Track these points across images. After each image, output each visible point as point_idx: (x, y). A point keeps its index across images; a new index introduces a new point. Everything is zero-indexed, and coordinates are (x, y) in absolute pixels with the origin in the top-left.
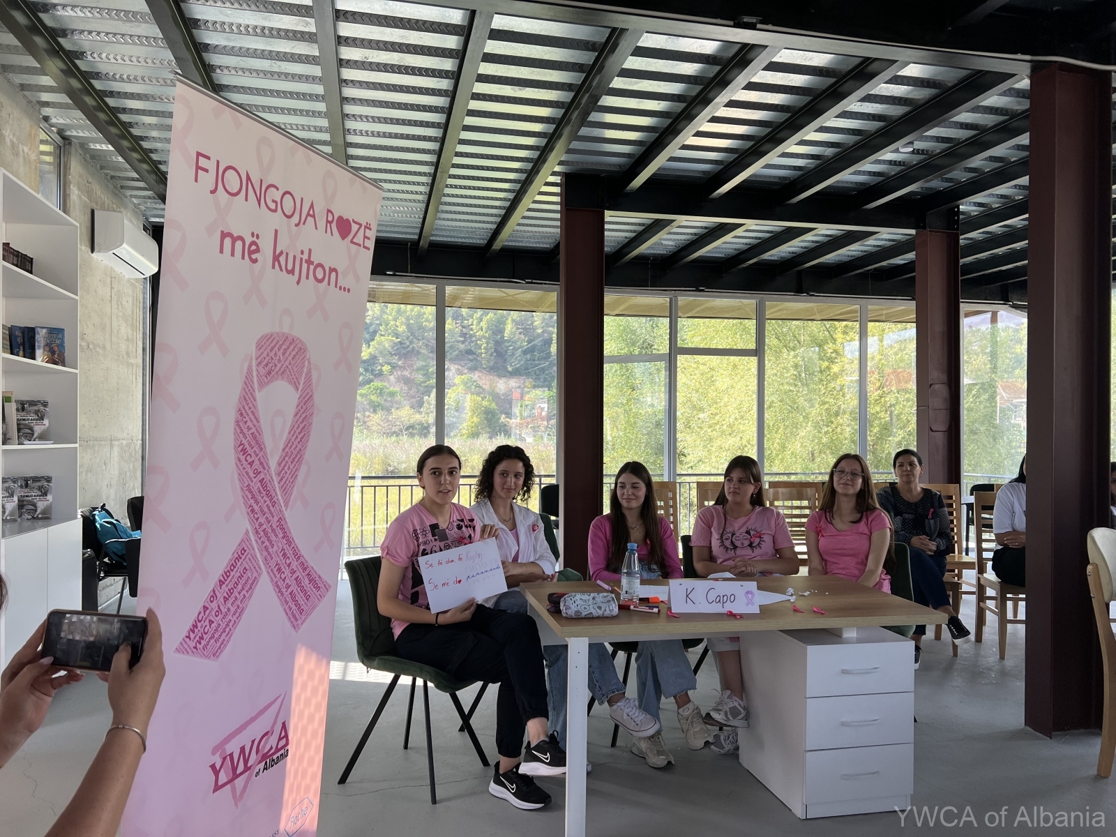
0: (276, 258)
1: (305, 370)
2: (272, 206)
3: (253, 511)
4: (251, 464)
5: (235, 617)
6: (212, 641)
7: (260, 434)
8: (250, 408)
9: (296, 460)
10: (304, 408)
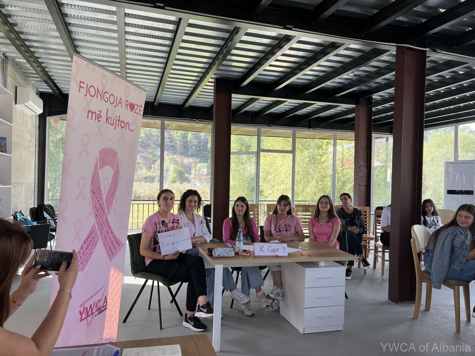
0: (107, 120)
1: (116, 162)
2: (106, 100)
3: (97, 215)
4: (96, 198)
5: (89, 256)
6: (81, 264)
7: (100, 186)
8: (96, 177)
9: (113, 196)
10: (116, 176)
